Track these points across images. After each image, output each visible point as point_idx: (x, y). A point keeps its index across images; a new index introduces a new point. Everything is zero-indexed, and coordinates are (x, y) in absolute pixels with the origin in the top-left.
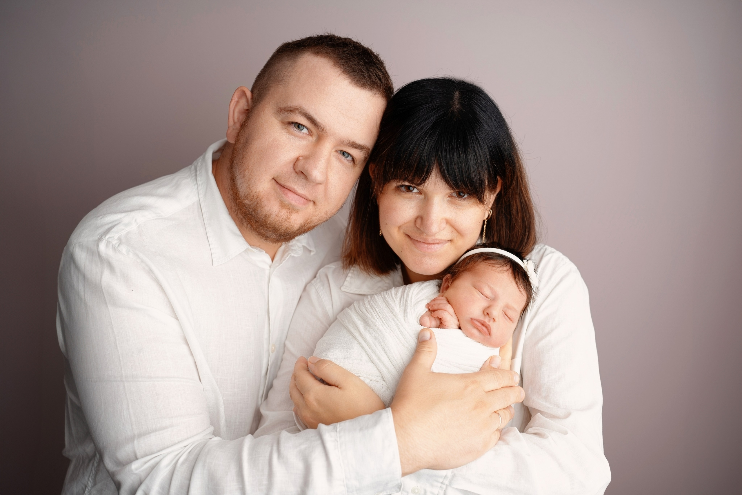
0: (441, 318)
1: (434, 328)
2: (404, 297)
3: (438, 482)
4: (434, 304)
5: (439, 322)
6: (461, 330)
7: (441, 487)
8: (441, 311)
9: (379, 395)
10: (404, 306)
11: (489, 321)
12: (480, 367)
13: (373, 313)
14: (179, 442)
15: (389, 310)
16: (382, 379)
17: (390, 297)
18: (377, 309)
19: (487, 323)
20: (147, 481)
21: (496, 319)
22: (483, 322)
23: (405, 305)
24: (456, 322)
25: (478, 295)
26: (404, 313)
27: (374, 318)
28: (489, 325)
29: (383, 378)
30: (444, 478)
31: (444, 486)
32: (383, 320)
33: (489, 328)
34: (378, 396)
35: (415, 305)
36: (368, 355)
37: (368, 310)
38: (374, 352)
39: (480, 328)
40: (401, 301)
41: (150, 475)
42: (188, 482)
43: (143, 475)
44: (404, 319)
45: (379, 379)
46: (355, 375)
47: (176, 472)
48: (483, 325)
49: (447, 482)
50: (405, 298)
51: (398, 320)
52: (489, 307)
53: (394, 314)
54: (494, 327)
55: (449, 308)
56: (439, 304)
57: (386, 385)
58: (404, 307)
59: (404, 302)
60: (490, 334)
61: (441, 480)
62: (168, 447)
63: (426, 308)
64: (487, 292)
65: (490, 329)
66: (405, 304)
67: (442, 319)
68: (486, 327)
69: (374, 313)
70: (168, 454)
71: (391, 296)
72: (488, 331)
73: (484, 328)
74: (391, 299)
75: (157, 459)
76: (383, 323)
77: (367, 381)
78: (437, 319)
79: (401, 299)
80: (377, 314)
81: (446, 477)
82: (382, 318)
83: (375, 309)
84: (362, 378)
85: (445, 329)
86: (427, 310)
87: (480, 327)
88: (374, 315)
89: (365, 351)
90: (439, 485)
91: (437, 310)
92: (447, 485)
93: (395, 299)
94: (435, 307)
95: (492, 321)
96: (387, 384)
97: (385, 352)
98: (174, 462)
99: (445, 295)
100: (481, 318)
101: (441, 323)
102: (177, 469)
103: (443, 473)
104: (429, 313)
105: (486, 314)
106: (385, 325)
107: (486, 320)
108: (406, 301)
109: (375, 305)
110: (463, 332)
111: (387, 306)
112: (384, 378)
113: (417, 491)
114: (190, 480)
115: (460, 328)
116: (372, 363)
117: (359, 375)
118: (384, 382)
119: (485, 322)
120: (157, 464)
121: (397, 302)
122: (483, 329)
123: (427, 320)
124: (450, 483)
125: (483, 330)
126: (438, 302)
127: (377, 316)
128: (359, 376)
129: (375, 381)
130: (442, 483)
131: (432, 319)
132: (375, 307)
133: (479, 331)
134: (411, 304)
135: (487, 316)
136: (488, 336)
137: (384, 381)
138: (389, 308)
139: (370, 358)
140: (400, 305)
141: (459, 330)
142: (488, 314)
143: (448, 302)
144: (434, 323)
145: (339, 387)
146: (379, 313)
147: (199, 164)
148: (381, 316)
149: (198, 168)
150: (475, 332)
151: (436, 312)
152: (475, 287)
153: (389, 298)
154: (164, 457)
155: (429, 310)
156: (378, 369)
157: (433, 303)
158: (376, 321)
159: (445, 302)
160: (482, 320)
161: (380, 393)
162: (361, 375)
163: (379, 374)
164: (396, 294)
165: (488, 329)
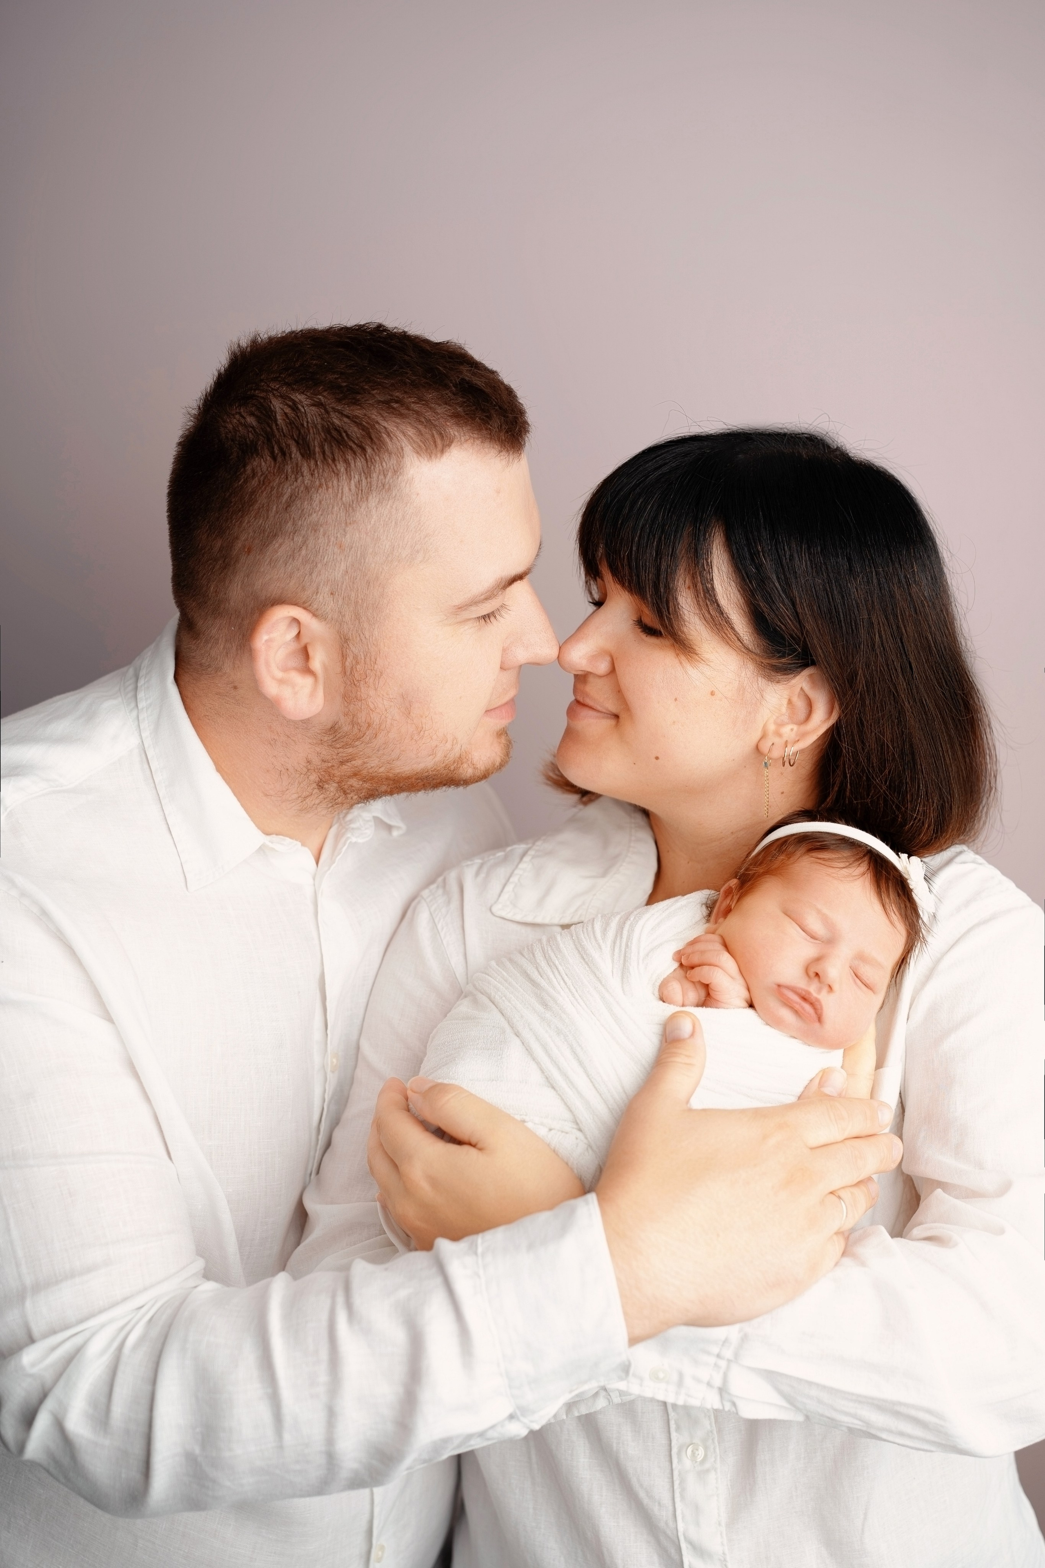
0: (707, 983)
1: (691, 1006)
2: (621, 938)
3: (709, 1353)
4: (693, 953)
5: (703, 993)
6: (754, 1011)
7: (716, 1365)
8: (706, 968)
9: (570, 1164)
10: (622, 958)
11: (819, 990)
12: (799, 1095)
13: (552, 976)
14: (125, 1299)
15: (588, 969)
16: (575, 1126)
17: (590, 938)
18: (560, 968)
19: (815, 994)
20: (57, 1392)
21: (836, 987)
22: (804, 993)
23: (625, 956)
24: (744, 993)
25: (793, 930)
26: (623, 974)
27: (554, 988)
28: (818, 1000)
29: (577, 1124)
30: (723, 1345)
31: (723, 1364)
32: (574, 990)
33: (818, 1007)
34: (567, 1164)
35: (647, 955)
36: (542, 1071)
37: (540, 970)
38: (555, 1062)
39: (797, 1007)
40: (616, 948)
41: (65, 1376)
42: (149, 1388)
43: (48, 1376)
44: (622, 987)
45: (568, 1126)
46: (514, 1119)
47: (121, 1368)
48: (804, 999)
49: (728, 1353)
50: (624, 940)
51: (608, 991)
52: (818, 959)
53: (598, 978)
54: (829, 1003)
55: (726, 960)
56: (703, 952)
57: (585, 1141)
58: (622, 962)
59: (623, 950)
60: (820, 1019)
61: (715, 1350)
62: (101, 1311)
63: (674, 962)
64: (814, 924)
65: (822, 1009)
66: (625, 953)
67: (711, 986)
68: (812, 1004)
69: (554, 976)
70: (103, 1326)
71: (592, 937)
72: (816, 1013)
73: (807, 1007)
74: (592, 944)
75: (78, 1341)
76: (574, 997)
77: (542, 1132)
78: (698, 986)
79: (614, 943)
80: (559, 977)
81: (726, 1342)
82: (572, 988)
83: (556, 966)
84: (529, 1125)
85: (716, 1008)
86: (676, 965)
87: (797, 1003)
88: (554, 980)
89: (538, 1064)
90: (712, 1360)
91: (700, 966)
92: (729, 1361)
93: (601, 941)
94: (695, 959)
95: (825, 990)
96: (586, 1138)
97: (581, 1063)
98: (116, 1344)
99: (720, 931)
100: (802, 983)
101: (708, 994)
102: (124, 1359)
103: (719, 1333)
104: (681, 972)
105: (814, 975)
106: (578, 1003)
107: (813, 989)
108: (627, 946)
109: (556, 957)
110: (759, 1016)
111: (584, 959)
112: (580, 1125)
113: (661, 1375)
114: (154, 1382)
115: (751, 1006)
116: (552, 1090)
117: (524, 1117)
118: (579, 1134)
119: (809, 993)
120: (78, 1351)
121: (607, 947)
122: (803, 1009)
123: (676, 989)
124: (736, 1355)
125: (805, 1011)
126: (700, 947)
127: (562, 982)
128: (524, 1121)
129: (559, 1131)
130: (718, 1356)
131: (688, 985)
132: (557, 963)
133: (796, 1012)
134: (639, 953)
135: (816, 980)
136: (817, 1025)
137: (580, 1130)
138: (587, 964)
139: (547, 1078)
140: (613, 954)
141: (750, 1011)
142: (817, 974)
143: (726, 946)
144: (693, 995)
145: (479, 1146)
146: (566, 977)
147: (146, 662)
148: (569, 982)
149: (143, 673)
150: (786, 1014)
151: (697, 969)
152: (787, 913)
153: (588, 940)
154: (93, 1334)
155: (681, 965)
156: (566, 1104)
157: (689, 950)
158: (559, 993)
159: (719, 947)
160: (802, 989)
161: (572, 1159)
162: (527, 1118)
163: (567, 1115)
164: (604, 931)
165: (815, 1009)
